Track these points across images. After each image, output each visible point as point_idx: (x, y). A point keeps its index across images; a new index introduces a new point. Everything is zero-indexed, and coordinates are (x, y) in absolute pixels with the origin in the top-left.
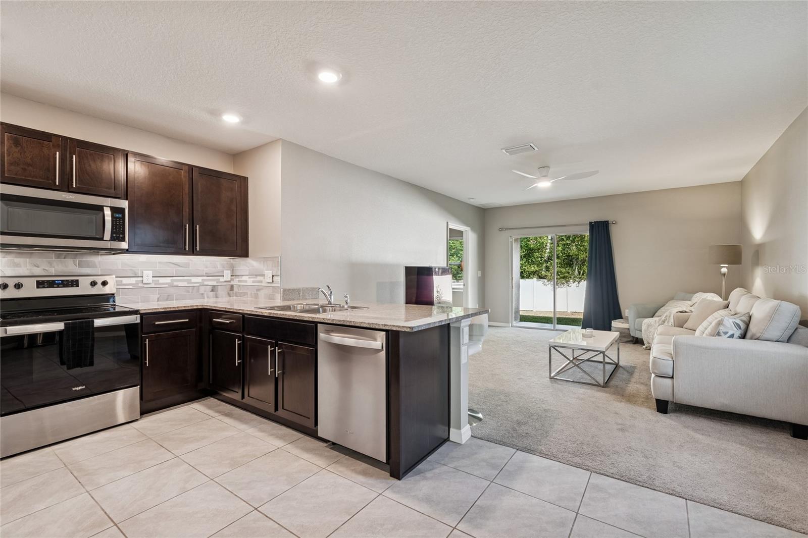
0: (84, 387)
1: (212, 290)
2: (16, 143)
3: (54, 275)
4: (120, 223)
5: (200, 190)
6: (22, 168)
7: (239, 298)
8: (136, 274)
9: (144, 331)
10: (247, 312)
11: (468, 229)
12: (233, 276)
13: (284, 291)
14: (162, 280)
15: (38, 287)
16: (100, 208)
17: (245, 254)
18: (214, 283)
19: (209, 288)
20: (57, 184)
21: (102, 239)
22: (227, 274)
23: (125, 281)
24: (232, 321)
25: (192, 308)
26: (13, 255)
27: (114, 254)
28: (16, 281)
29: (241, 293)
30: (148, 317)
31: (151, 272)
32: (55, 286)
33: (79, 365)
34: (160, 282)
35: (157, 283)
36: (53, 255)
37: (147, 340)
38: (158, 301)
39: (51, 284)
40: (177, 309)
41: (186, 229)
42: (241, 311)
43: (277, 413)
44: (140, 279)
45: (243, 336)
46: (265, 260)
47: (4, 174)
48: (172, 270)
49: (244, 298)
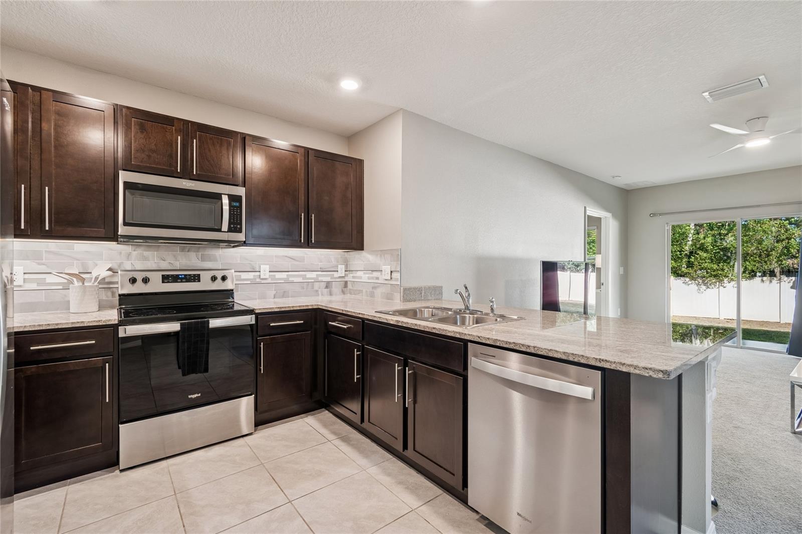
0: (200, 395)
1: (327, 287)
2: (142, 128)
3: (178, 269)
4: (237, 212)
5: (315, 176)
6: (147, 156)
7: (353, 296)
8: (254, 269)
9: (259, 334)
10: (368, 317)
11: (609, 215)
12: (347, 271)
13: (405, 289)
14: (278, 275)
15: (163, 282)
16: (218, 197)
17: (360, 246)
18: (328, 279)
19: (324, 285)
20: (179, 171)
21: (219, 230)
22: (342, 268)
23: (244, 276)
24: (349, 326)
25: (307, 308)
26: (142, 248)
27: (234, 247)
28: (144, 275)
29: (356, 290)
30: (263, 317)
31: (268, 266)
32: (179, 281)
33: (194, 371)
34: (277, 277)
35: (273, 278)
36: (178, 247)
37: (262, 343)
38: (274, 298)
39: (175, 279)
40: (292, 309)
41: (301, 218)
42: (360, 316)
43: (407, 453)
44: (258, 274)
45: (363, 346)
46: (383, 253)
47: (131, 162)
48: (288, 265)
49: (358, 297)
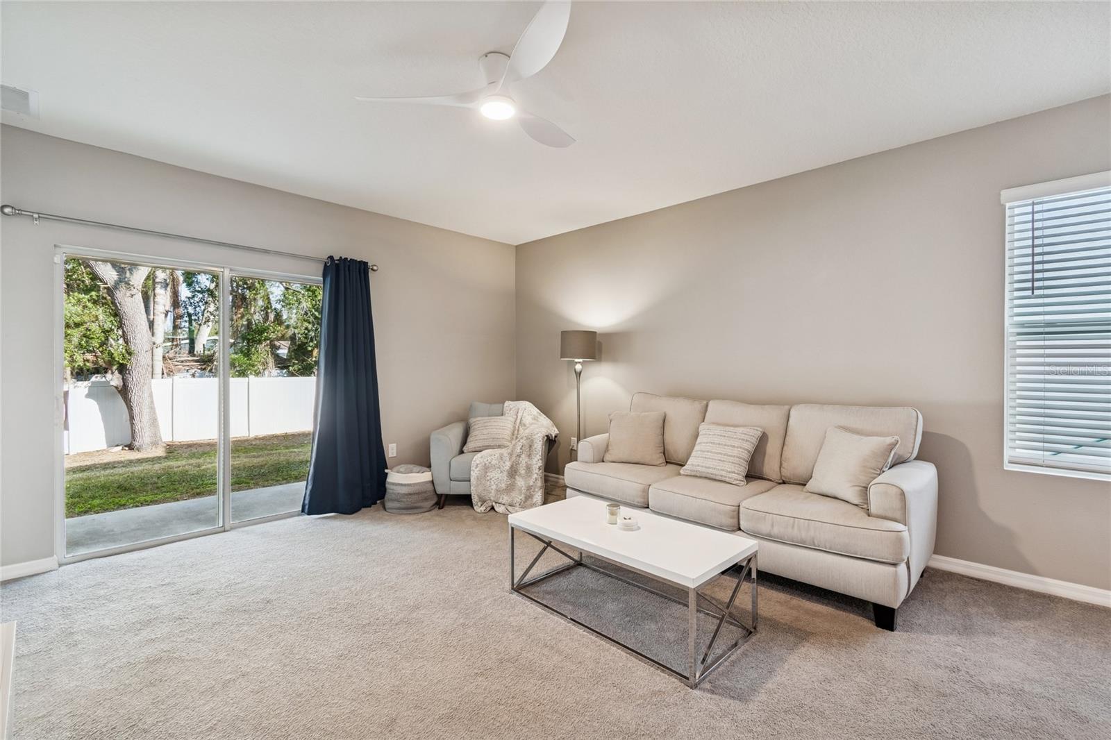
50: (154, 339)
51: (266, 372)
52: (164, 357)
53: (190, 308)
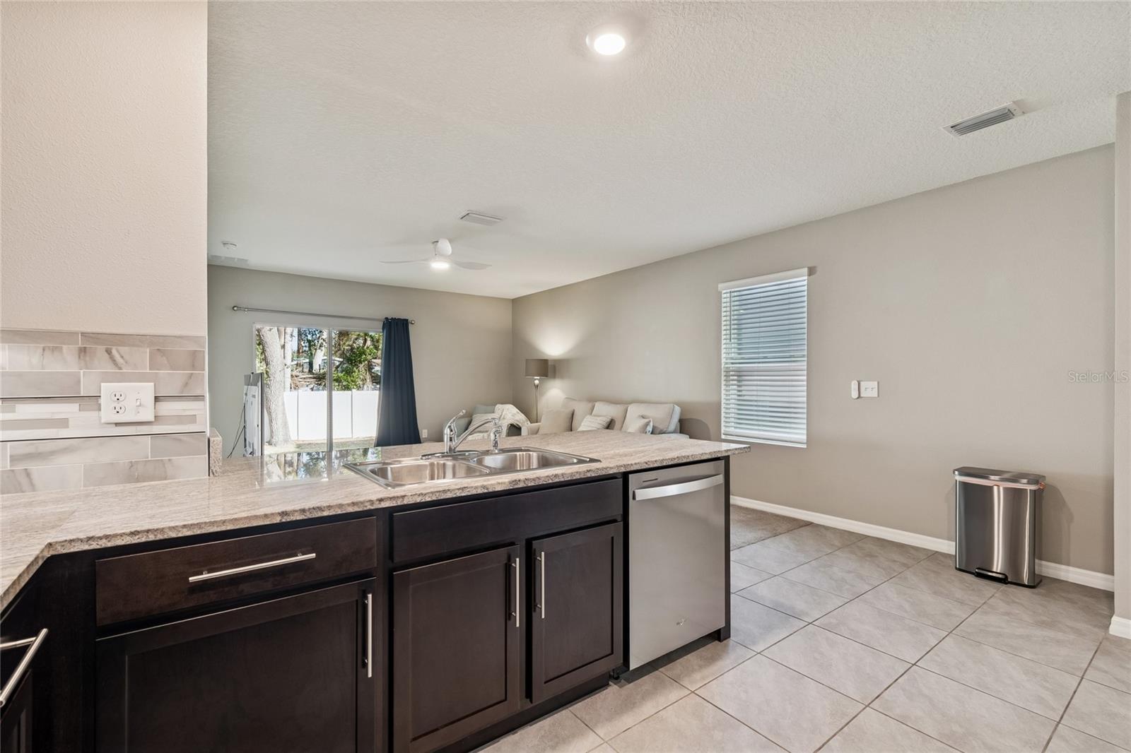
50: (285, 361)
51: (365, 387)
52: (292, 375)
53: (309, 336)
